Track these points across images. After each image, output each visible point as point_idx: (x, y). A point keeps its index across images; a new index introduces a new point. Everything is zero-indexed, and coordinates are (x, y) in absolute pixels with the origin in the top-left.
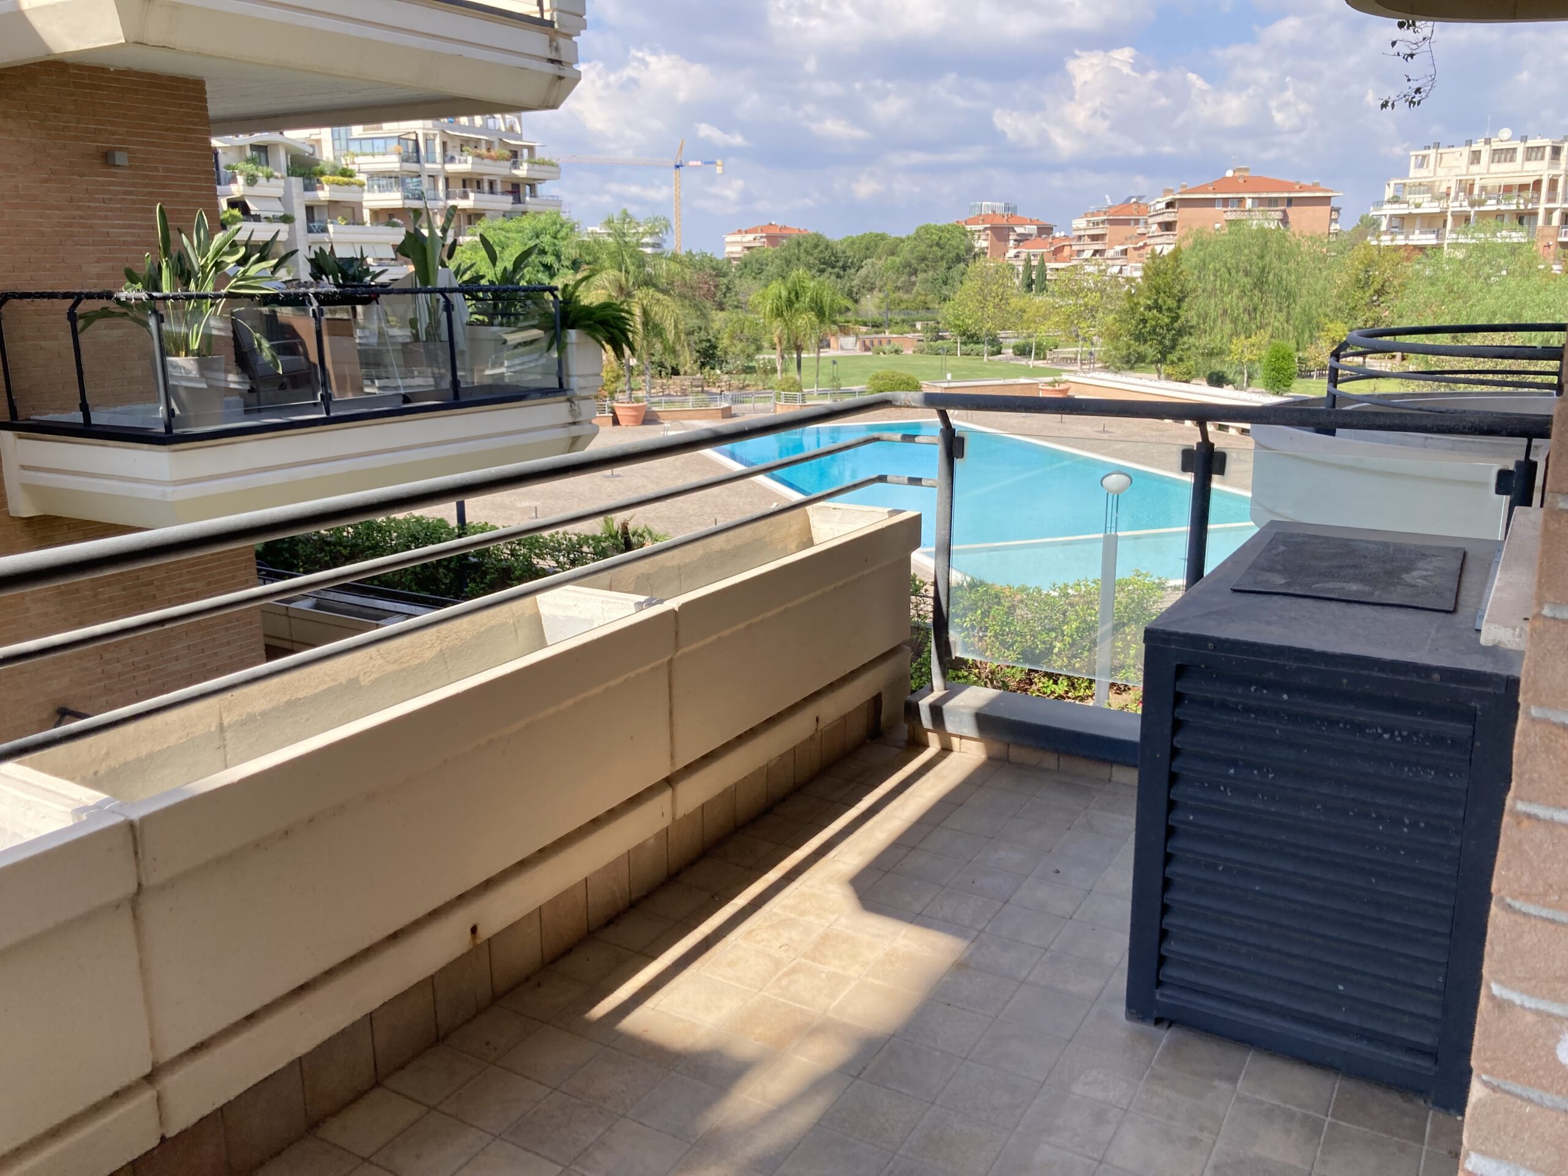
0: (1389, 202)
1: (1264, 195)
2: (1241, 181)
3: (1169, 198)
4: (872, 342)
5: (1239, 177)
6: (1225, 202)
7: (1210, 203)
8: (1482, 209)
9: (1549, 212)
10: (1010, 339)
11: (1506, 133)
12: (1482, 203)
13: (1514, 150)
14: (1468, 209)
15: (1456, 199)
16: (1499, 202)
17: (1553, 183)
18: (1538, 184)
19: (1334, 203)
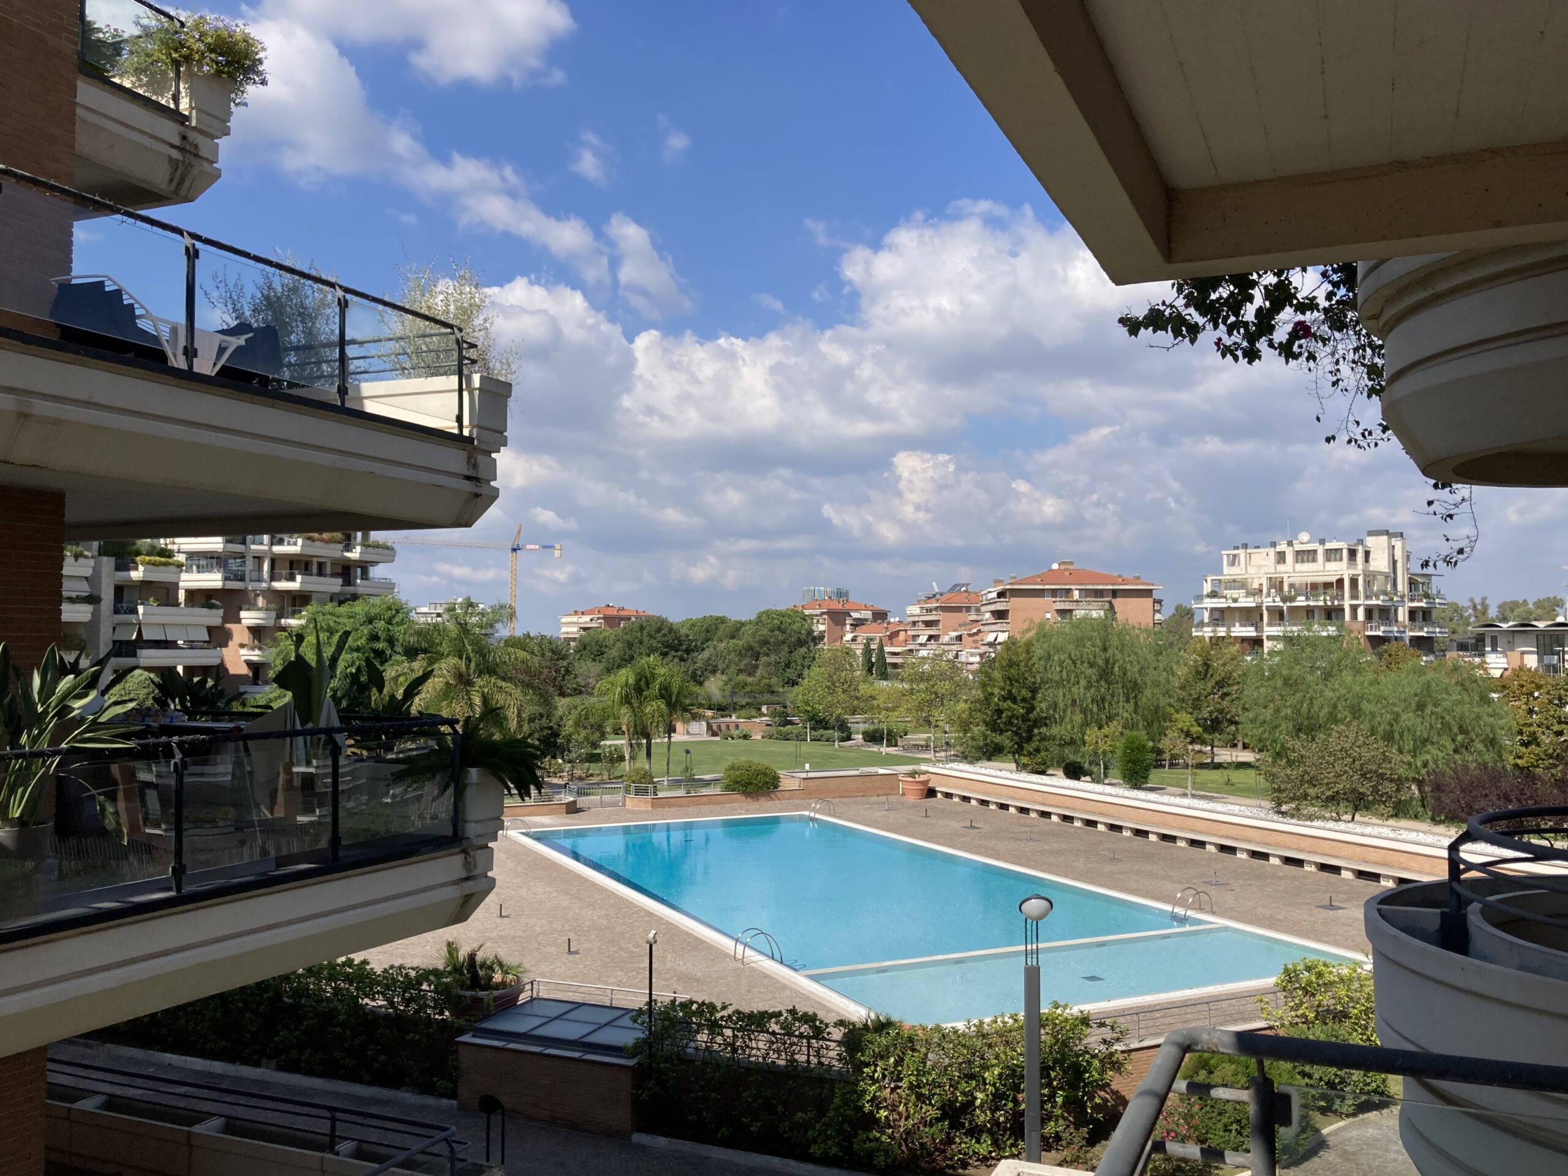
0: (1208, 596)
1: (1091, 587)
2: (1067, 573)
3: (1000, 588)
4: (719, 727)
5: (1065, 570)
6: (1054, 593)
7: (1040, 593)
8: (1293, 604)
9: (1354, 608)
10: (859, 724)
11: (1304, 536)
12: (1293, 599)
13: (1315, 552)
14: (1281, 604)
15: (1268, 595)
16: (1307, 599)
17: (1354, 581)
18: (1340, 582)
19: (1156, 595)
